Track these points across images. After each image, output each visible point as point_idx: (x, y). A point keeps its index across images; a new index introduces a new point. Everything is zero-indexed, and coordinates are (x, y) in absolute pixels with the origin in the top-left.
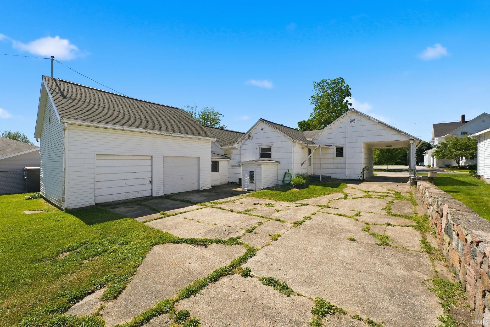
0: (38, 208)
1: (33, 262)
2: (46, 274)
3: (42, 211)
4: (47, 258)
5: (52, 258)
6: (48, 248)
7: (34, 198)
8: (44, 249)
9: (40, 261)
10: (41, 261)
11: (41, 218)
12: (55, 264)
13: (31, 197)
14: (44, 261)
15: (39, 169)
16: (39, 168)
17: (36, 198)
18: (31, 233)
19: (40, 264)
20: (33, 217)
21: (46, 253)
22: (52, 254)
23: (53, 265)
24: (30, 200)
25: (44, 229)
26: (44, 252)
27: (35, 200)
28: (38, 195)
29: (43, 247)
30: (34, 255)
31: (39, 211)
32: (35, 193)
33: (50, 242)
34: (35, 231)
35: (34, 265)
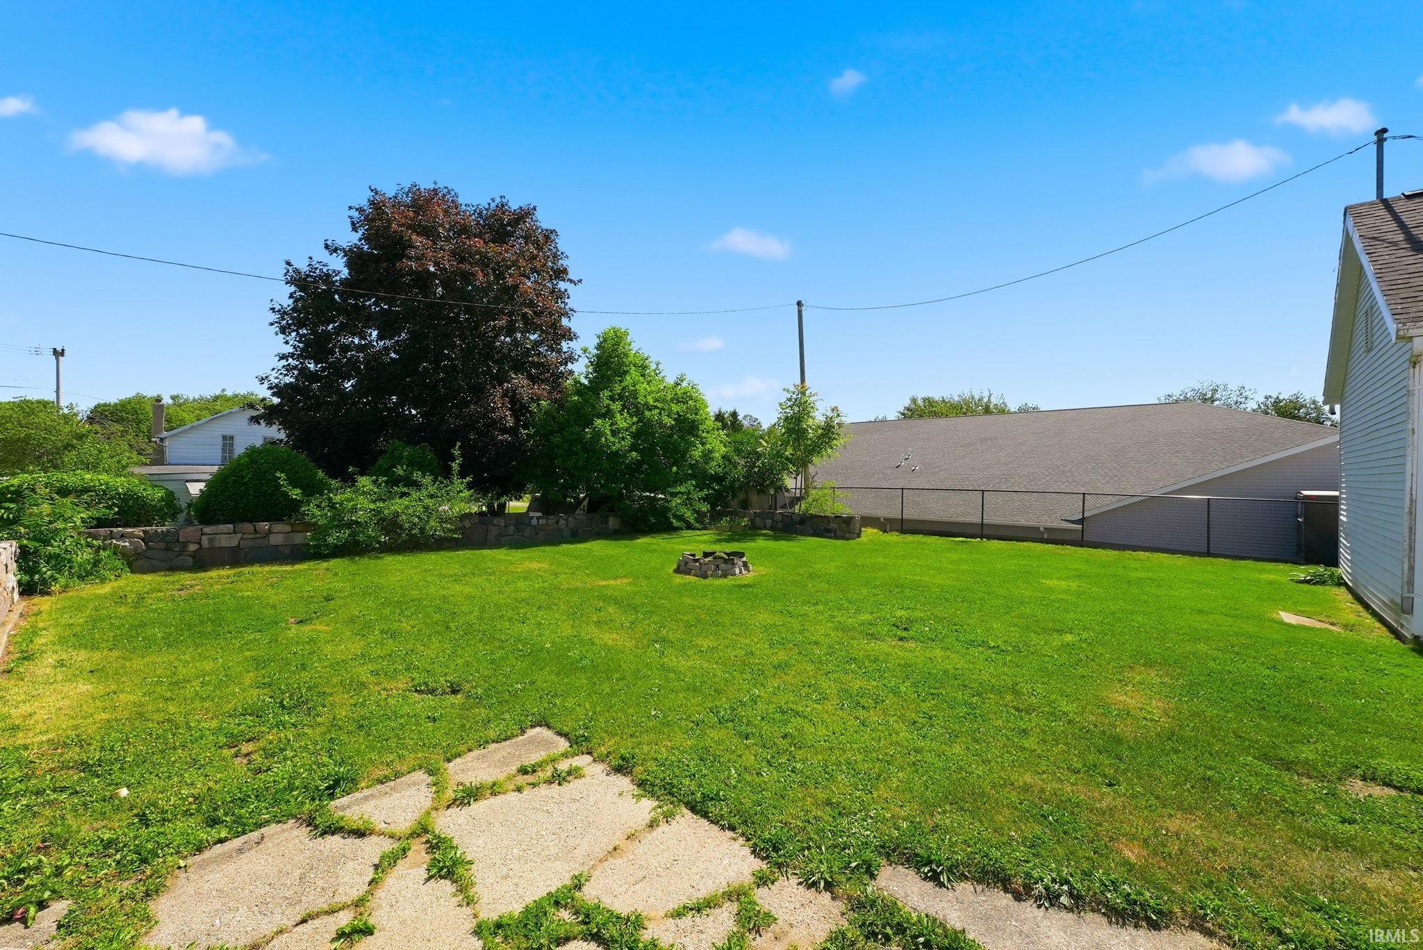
0: (1322, 614)
1: (1265, 758)
2: (1292, 813)
3: (1333, 624)
4: (1309, 770)
5: (1324, 776)
6: (1317, 741)
7: (1319, 581)
8: (1306, 740)
9: (1288, 766)
10: (1288, 769)
11: (1322, 646)
12: (1331, 800)
13: (1308, 578)
14: (1298, 774)
15: (1336, 498)
16: (1336, 493)
17: (1323, 583)
18: (1280, 677)
19: (1286, 776)
20: (1303, 635)
21: (1306, 753)
22: (1328, 764)
23: (1321, 799)
24: (1305, 587)
25: (1321, 679)
26: (1305, 748)
27: (1320, 588)
28: (1331, 576)
29: (1304, 729)
30: (1274, 743)
31: (1323, 622)
32: (1321, 569)
33: (1330, 726)
34: (1293, 676)
35: (1266, 769)
